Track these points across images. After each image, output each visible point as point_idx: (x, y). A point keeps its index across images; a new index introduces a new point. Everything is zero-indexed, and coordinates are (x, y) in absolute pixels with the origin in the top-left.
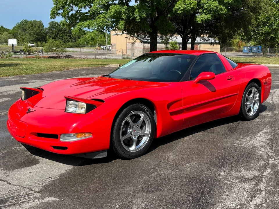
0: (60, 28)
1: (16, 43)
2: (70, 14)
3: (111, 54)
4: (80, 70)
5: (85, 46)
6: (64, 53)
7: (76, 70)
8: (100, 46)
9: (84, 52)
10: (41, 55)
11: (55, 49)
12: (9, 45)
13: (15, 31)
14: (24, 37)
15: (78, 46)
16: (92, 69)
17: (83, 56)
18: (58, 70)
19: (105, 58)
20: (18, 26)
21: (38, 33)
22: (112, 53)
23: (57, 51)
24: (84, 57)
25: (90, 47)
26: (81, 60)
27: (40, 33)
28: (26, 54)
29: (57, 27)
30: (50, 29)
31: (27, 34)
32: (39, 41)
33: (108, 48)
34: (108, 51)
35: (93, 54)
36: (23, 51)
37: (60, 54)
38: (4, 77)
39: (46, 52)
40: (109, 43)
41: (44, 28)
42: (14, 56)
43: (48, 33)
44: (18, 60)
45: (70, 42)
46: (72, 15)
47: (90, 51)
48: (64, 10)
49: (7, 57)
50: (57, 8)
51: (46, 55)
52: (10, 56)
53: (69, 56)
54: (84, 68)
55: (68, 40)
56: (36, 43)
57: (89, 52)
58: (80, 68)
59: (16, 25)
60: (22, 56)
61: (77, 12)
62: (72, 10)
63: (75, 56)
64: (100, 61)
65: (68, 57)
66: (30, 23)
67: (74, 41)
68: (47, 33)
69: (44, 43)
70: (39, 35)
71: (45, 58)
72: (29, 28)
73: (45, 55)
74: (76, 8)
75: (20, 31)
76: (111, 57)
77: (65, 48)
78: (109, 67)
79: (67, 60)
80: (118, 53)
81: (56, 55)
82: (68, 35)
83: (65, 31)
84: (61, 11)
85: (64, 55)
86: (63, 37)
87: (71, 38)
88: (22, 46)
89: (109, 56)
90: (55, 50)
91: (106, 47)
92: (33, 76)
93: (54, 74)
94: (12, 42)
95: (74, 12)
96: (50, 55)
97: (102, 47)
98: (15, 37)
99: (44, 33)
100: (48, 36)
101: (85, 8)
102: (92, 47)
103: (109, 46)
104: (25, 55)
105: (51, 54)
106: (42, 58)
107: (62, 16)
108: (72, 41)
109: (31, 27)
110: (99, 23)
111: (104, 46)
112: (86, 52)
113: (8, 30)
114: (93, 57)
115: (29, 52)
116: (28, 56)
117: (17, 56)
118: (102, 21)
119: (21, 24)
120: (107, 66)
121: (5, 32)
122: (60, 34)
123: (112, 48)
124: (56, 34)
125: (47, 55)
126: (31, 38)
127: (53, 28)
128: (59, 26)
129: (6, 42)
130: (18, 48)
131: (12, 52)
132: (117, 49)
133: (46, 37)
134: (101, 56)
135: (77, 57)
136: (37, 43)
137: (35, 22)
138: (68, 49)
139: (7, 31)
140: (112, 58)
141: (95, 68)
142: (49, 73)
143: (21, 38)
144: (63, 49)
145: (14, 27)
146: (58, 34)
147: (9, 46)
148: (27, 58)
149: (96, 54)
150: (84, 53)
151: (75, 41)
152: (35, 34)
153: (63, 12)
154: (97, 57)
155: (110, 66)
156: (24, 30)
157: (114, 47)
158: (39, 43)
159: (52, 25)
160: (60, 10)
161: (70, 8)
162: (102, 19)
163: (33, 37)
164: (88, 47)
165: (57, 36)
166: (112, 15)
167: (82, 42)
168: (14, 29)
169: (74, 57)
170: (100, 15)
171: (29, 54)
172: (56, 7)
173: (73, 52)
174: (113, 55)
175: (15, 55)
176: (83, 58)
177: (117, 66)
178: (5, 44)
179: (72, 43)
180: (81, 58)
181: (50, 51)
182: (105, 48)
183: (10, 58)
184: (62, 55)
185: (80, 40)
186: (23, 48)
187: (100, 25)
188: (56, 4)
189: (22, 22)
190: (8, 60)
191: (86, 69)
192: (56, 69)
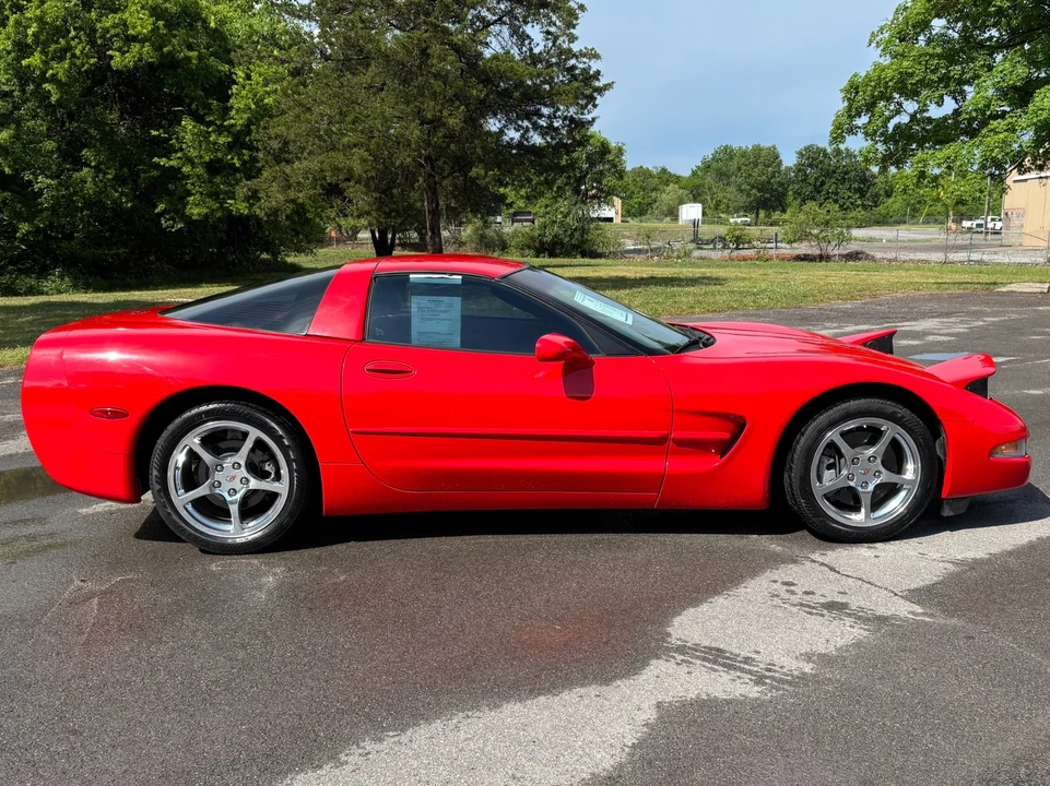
0: (830, 165)
1: (700, 217)
2: (891, 126)
3: (1001, 246)
4: (914, 299)
5: (905, 222)
6: (845, 243)
7: (901, 300)
8: (958, 221)
9: (904, 241)
10: (773, 252)
11: (815, 232)
12: (680, 223)
13: (696, 181)
14: (720, 195)
15: (882, 221)
16: (952, 297)
17: (903, 256)
18: (846, 300)
19: (980, 262)
20: (707, 167)
21: (763, 184)
22: (1005, 242)
23: (823, 238)
24: (907, 258)
25: (923, 223)
26: (900, 268)
27: (769, 182)
28: (729, 248)
29: (821, 162)
30: (800, 170)
31: (730, 189)
32: (763, 208)
33: (990, 225)
34: (989, 237)
35: (937, 248)
36: (722, 239)
37: (830, 248)
38: (703, 313)
39: (790, 242)
40: (995, 209)
41: (783, 168)
42: (696, 253)
43: (793, 182)
44: (709, 266)
45: (860, 208)
46: (897, 127)
47: (923, 237)
48: (873, 116)
49: (678, 257)
50: (852, 112)
51: (786, 249)
52: (687, 254)
53: (857, 253)
54: (923, 293)
55: (852, 204)
56: (753, 216)
57: (923, 241)
58: (912, 293)
59: (700, 164)
60: (717, 255)
61: (913, 117)
62: (898, 112)
63: (879, 255)
64: (965, 272)
65: (854, 256)
66: (744, 154)
67: (871, 206)
68: (790, 182)
69: (776, 215)
70: (767, 191)
71: (783, 259)
72: (739, 169)
73: (785, 251)
74: (910, 106)
75: (709, 179)
76: (999, 258)
77: (849, 227)
78: (1012, 292)
79: (852, 266)
80: (1028, 242)
81: (817, 252)
82: (855, 188)
83: (846, 173)
84: (864, 120)
85: (844, 253)
86: (837, 194)
87: (862, 196)
88: (713, 223)
89: (996, 253)
90: (817, 237)
91: (983, 222)
92: (779, 313)
93: (838, 311)
94: (691, 212)
95: (904, 119)
96: (798, 252)
97: (966, 224)
98: (695, 199)
99: (779, 182)
100: (790, 193)
101: (940, 103)
102: (928, 223)
103: (993, 220)
104: (727, 252)
105: (803, 248)
106: (775, 261)
107: (866, 134)
108: (864, 207)
109: (744, 168)
110: (992, 150)
111: (971, 220)
112: (910, 241)
113: (678, 179)
114: (937, 256)
115: (739, 241)
116: (736, 253)
117: (704, 253)
118: (1004, 142)
119: (713, 159)
120: (1004, 289)
121: (671, 185)
122: (830, 186)
123: (1008, 227)
124: (818, 183)
125: (789, 251)
126: (742, 199)
127: (810, 166)
128: (827, 160)
129: (673, 214)
130: (707, 231)
131: (692, 241)
132: (1026, 230)
133: (784, 194)
134: (965, 254)
135: (885, 256)
136: (757, 214)
137: (758, 150)
138: (856, 233)
139: (676, 183)
140: (1006, 260)
141: (960, 296)
142: (821, 305)
143: (712, 199)
144: (841, 233)
145: (695, 168)
146: (823, 183)
147: (682, 226)
148: (731, 259)
149: (946, 248)
150: (906, 244)
151: (876, 206)
152: (753, 187)
153: (869, 123)
154: (953, 256)
155: (1015, 289)
156: (722, 176)
157: (1015, 222)
158: (762, 214)
159: (808, 159)
160: (860, 116)
161: (892, 108)
162: (1002, 136)
163: (749, 195)
164: (917, 223)
165: (819, 192)
166: (1039, 121)
167: (896, 206)
168: (694, 173)
169: (873, 259)
170: (994, 124)
171: (737, 248)
172: (850, 108)
173: (871, 240)
174: (1010, 250)
175: (700, 251)
176: (904, 262)
177: (1039, 290)
178: (668, 219)
179: (863, 212)
180: (895, 260)
181: (800, 240)
182: (979, 226)
183: (687, 260)
184: (836, 252)
185: (890, 200)
186: (722, 230)
187: (994, 155)
188: (849, 99)
189: (716, 152)
190: (682, 265)
191: (932, 298)
192: (839, 296)
